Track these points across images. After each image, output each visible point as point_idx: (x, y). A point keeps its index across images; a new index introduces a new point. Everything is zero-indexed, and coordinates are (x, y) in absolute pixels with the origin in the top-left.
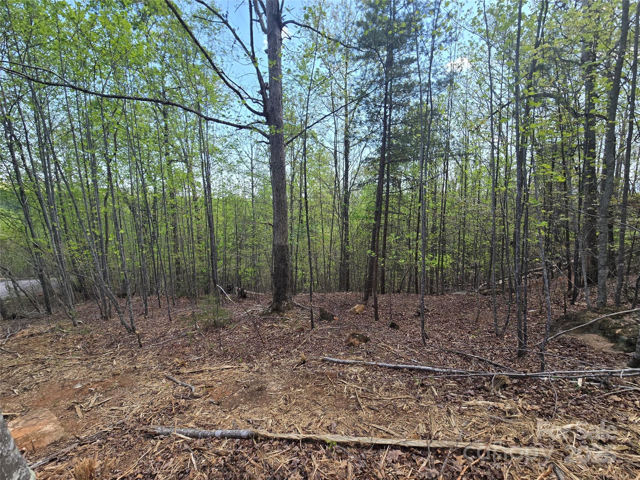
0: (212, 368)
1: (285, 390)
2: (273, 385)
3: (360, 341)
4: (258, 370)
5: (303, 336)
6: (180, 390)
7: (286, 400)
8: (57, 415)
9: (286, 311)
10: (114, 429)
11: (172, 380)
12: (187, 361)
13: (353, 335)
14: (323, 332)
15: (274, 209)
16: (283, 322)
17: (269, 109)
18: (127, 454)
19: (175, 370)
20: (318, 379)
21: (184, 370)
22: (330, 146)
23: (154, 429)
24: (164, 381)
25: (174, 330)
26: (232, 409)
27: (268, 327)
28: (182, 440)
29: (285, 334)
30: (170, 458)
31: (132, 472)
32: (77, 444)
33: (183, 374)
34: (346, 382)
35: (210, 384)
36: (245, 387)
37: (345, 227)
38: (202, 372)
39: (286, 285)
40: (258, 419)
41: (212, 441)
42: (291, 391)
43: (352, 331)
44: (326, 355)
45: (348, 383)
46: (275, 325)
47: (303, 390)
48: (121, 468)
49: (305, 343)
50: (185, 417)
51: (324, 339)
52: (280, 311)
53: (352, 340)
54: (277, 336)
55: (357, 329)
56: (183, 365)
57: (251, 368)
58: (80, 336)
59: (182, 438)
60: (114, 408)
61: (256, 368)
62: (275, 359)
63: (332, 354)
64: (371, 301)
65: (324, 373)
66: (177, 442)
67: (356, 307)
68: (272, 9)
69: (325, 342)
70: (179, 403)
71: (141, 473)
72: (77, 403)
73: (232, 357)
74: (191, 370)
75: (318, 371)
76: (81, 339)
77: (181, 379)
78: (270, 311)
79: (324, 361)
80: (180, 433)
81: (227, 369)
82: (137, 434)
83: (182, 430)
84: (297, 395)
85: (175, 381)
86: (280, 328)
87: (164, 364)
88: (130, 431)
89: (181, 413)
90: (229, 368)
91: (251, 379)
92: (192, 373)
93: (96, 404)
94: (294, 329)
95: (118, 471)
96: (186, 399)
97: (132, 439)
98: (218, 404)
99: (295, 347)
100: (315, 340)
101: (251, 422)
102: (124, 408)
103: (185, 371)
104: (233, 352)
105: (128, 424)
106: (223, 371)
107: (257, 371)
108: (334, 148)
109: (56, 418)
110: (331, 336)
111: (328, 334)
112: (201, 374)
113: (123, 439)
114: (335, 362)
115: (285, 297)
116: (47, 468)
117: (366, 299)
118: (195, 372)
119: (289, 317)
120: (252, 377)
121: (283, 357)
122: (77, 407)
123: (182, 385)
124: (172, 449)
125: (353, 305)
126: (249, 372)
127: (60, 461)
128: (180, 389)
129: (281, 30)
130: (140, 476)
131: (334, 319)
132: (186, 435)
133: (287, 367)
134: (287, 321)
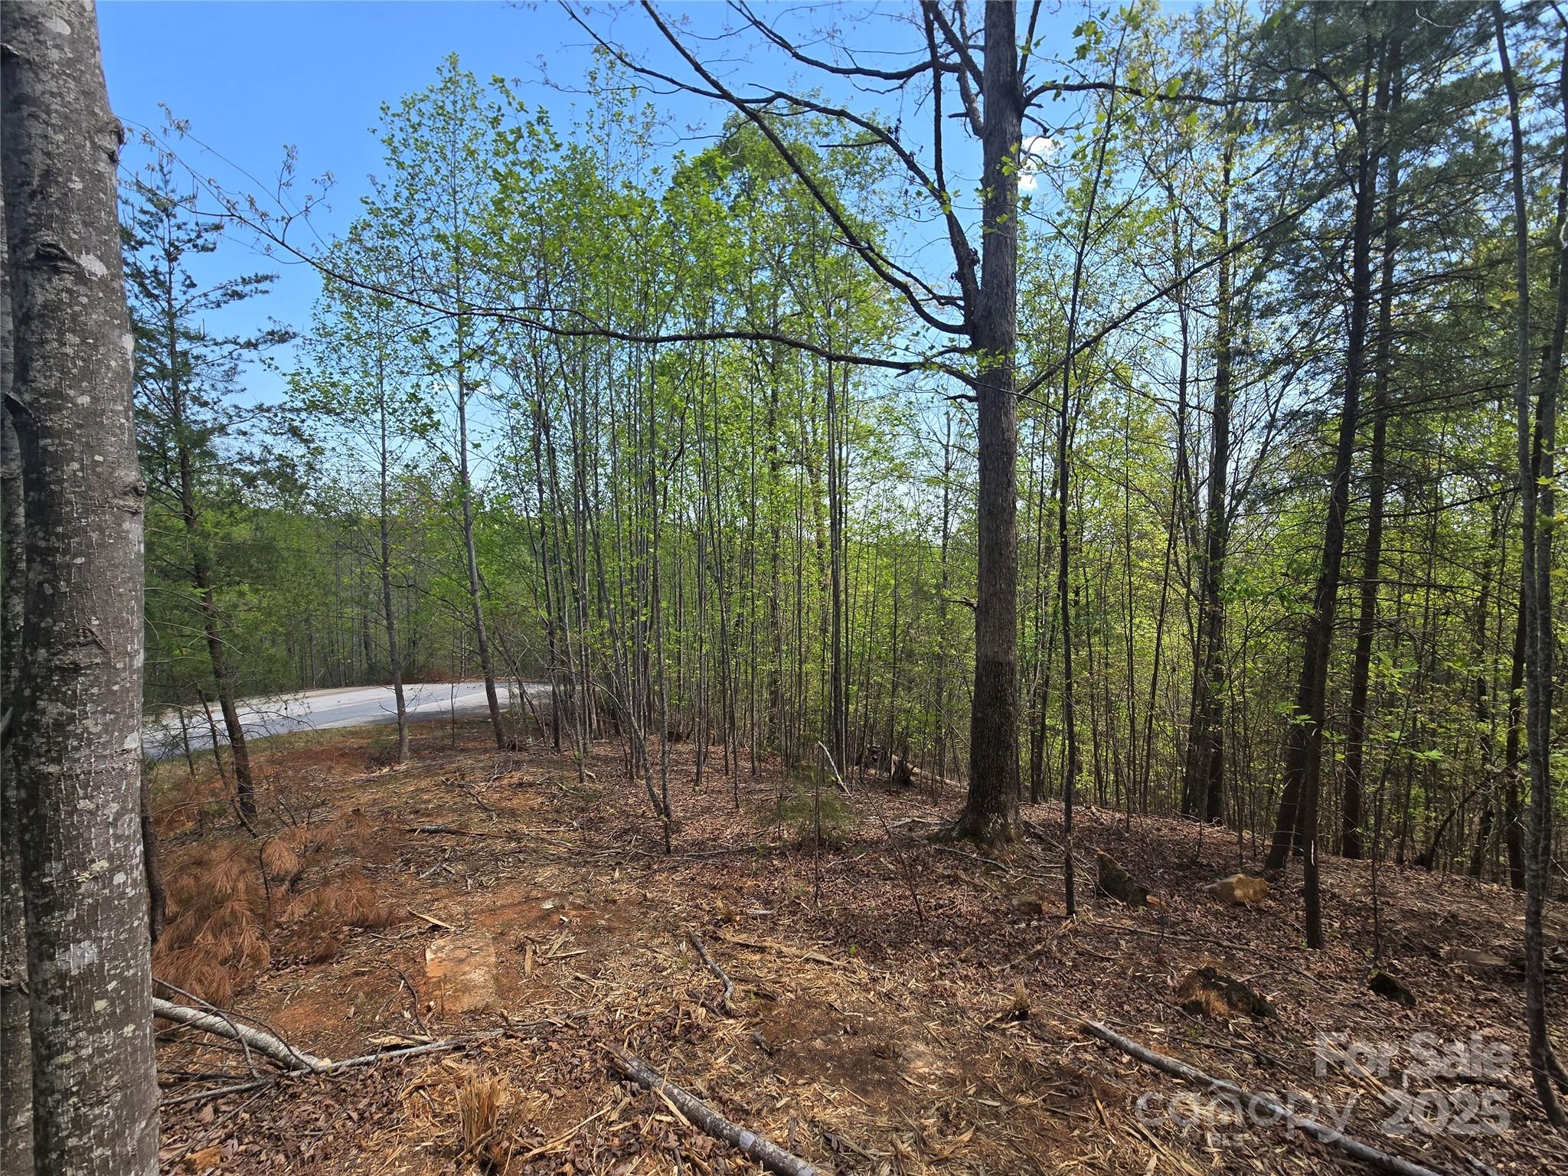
0: (784, 949)
1: (951, 1085)
2: (919, 1055)
3: (1232, 1005)
4: (890, 991)
5: (1038, 928)
6: (705, 982)
7: (945, 1116)
8: (498, 955)
9: (998, 844)
10: (566, 1025)
11: (698, 949)
12: (742, 913)
13: (1207, 977)
14: (1102, 934)
15: (980, 565)
16: (987, 873)
17: (979, 311)
18: (569, 1098)
19: (711, 927)
20: (1057, 1089)
21: (728, 934)
22: (1168, 395)
23: (625, 1060)
24: (683, 946)
25: (737, 831)
26: (800, 1082)
27: (944, 877)
28: (669, 1119)
29: (984, 909)
30: (634, 1153)
31: (559, 1149)
32: (501, 1031)
33: (724, 941)
34: (1156, 1142)
35: (769, 987)
36: (846, 1031)
37: (1213, 624)
38: (762, 950)
39: (1002, 769)
40: (855, 1147)
41: (729, 1157)
42: (965, 1095)
43: (1205, 960)
44: (1100, 1014)
45: (1165, 1150)
46: (961, 873)
47: (1004, 1109)
48: (547, 1128)
49: (1038, 954)
50: (695, 1056)
51: (1102, 959)
52: (982, 840)
53: (1200, 995)
54: (964, 909)
55: (1230, 958)
56: (728, 919)
57: (874, 980)
58: (582, 804)
59: (672, 1114)
60: (582, 976)
61: (887, 986)
62: (942, 974)
63: (1122, 1017)
64: (1294, 873)
65: (1080, 1077)
66: (658, 1117)
67: (1233, 879)
68: (999, 71)
69: (1103, 970)
70: (693, 1016)
71: (573, 1163)
72: (533, 941)
73: (837, 932)
74: (742, 938)
75: (1063, 1061)
76: (583, 810)
77: (715, 954)
78: (954, 834)
79: (1087, 1031)
80: (670, 1096)
81: (818, 962)
82: (598, 1056)
83: (676, 1091)
84: (983, 1114)
85: (702, 955)
86: (975, 886)
87: (697, 906)
88: (589, 1043)
89: (689, 1042)
90: (822, 962)
91: (866, 1014)
92: (742, 945)
93: (560, 954)
94: (1015, 902)
95: (540, 1132)
96: (710, 1010)
97: (587, 1065)
98: (770, 1055)
99: (1006, 958)
100: (1073, 954)
101: (834, 1145)
102: (598, 983)
103: (728, 937)
104: (842, 920)
105: (592, 1022)
106: (807, 967)
107: (888, 996)
108: (1177, 398)
109: (493, 959)
110: (1130, 956)
111: (1118, 945)
112: (758, 957)
113: (574, 1056)
114: (1128, 1052)
115: (999, 803)
116: (448, 1062)
117: (1275, 861)
118: (748, 946)
119: (1005, 862)
120: (869, 1008)
121: (966, 978)
122: (529, 948)
123: (712, 971)
124: (644, 1130)
125: (1225, 871)
126: (868, 991)
127: (467, 1056)
128: (706, 980)
129: (1020, 115)
130: (568, 1168)
131: (1146, 903)
132: (681, 1109)
133: (971, 1014)
134: (999, 872)
